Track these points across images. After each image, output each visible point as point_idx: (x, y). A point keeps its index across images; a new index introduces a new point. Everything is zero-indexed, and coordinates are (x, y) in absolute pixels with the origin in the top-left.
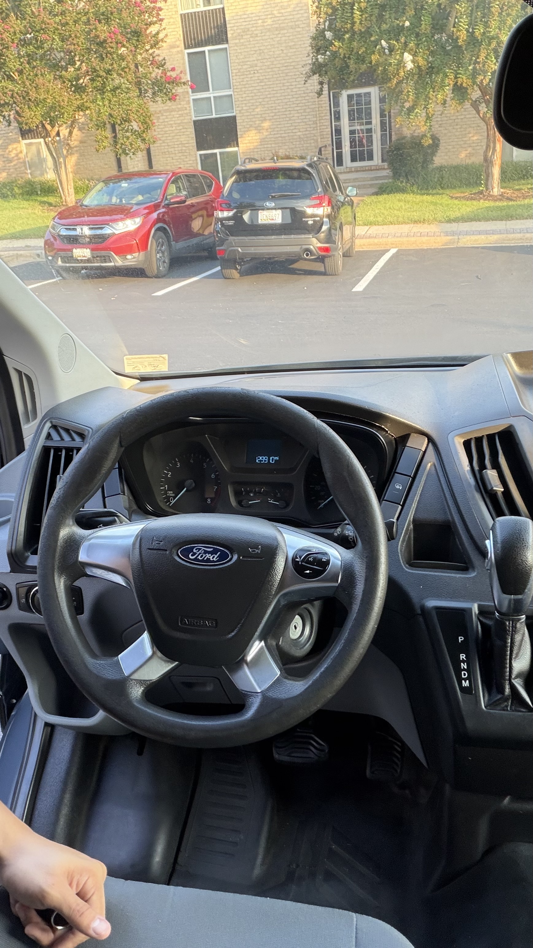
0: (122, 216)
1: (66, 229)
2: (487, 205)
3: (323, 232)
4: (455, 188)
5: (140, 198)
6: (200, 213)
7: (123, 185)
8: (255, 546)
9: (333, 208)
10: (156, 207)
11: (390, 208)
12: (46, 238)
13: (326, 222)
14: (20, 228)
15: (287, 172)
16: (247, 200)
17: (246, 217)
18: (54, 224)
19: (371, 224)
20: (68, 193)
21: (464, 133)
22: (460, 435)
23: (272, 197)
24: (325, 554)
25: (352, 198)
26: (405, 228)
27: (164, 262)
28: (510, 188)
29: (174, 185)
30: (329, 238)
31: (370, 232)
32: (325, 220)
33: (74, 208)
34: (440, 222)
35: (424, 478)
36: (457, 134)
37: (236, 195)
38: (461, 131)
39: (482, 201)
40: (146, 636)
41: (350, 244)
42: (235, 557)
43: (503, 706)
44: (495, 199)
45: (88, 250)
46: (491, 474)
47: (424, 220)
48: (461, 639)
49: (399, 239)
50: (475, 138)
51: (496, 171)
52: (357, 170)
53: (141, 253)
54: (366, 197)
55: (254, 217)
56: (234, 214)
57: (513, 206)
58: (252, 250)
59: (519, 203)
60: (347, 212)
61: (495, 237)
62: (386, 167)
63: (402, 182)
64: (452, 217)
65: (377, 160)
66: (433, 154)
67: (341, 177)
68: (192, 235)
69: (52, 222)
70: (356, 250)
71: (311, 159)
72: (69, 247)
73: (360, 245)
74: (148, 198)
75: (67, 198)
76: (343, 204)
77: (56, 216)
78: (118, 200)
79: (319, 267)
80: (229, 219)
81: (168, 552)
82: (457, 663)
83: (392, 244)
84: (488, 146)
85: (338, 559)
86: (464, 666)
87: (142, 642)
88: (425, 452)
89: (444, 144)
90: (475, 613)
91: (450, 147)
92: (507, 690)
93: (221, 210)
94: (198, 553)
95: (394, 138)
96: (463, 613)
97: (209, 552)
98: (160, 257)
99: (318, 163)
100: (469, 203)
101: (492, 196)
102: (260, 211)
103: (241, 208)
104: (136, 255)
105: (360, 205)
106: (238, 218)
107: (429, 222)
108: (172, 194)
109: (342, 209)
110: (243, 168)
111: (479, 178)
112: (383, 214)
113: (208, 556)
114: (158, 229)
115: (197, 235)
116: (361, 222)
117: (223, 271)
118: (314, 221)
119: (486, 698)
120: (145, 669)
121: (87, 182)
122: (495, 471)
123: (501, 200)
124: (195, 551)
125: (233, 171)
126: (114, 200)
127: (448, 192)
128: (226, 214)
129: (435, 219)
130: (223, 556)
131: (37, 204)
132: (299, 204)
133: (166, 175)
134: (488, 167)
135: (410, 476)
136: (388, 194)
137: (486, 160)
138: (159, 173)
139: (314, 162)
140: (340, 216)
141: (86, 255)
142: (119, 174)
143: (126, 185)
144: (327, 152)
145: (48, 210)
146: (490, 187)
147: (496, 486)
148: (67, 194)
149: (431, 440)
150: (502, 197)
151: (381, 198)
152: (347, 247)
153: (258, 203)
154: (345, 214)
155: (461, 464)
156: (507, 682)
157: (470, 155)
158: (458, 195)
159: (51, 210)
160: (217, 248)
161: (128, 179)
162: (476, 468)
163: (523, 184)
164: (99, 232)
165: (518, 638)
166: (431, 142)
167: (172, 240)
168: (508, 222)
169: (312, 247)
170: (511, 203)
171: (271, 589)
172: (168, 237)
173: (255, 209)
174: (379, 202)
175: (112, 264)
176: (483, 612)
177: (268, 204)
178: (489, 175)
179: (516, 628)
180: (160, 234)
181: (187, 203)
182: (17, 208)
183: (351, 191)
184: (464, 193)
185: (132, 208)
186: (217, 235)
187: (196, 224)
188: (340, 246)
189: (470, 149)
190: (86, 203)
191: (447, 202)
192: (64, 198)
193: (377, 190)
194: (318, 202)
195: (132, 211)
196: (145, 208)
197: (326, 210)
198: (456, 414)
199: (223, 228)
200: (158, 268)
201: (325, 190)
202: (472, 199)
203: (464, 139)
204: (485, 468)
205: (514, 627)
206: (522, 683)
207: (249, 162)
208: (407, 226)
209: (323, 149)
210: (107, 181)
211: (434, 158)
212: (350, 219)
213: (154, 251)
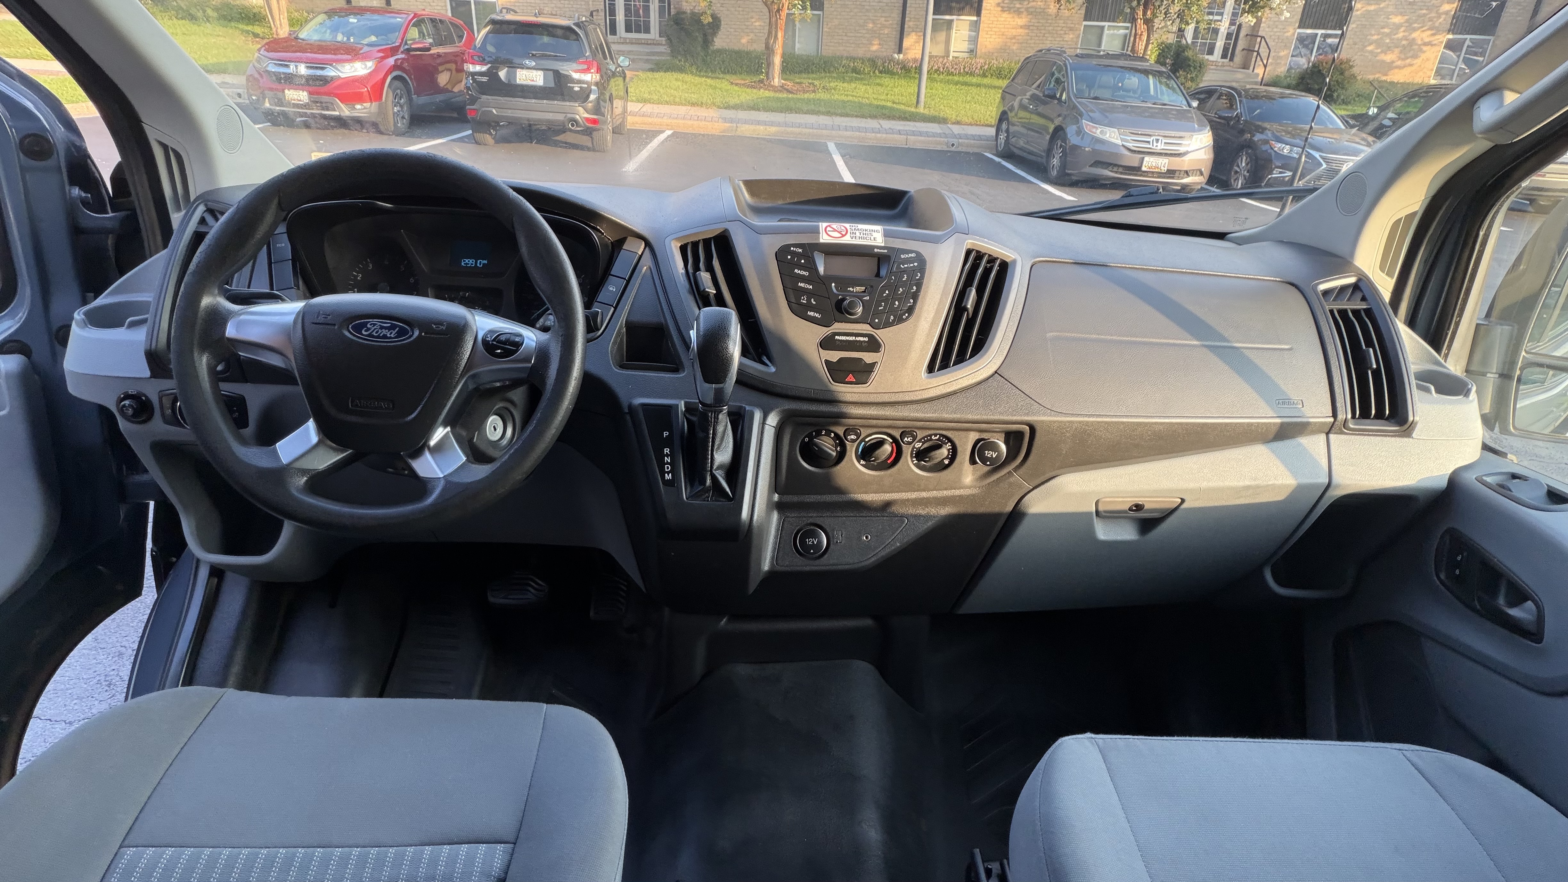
0: (349, 57)
1: (275, 64)
2: (767, 95)
3: (591, 102)
4: (735, 73)
5: (373, 38)
6: (448, 66)
7: (351, 20)
8: (439, 323)
9: (602, 76)
10: (394, 51)
11: (666, 87)
12: (249, 73)
13: (594, 90)
14: (215, 59)
15: (548, 29)
16: (503, 55)
17: (502, 74)
18: (258, 57)
19: (645, 101)
20: (281, 25)
21: (746, 16)
22: (678, 239)
23: (533, 55)
24: (520, 335)
25: (624, 68)
26: (682, 110)
27: (403, 118)
28: (791, 80)
29: (416, 29)
30: (597, 110)
31: (644, 109)
32: (593, 87)
33: (286, 40)
34: (719, 107)
35: (639, 281)
36: (740, 17)
37: (491, 48)
38: (743, 15)
39: (762, 90)
40: (311, 424)
41: (621, 120)
42: (417, 333)
43: (704, 497)
44: (775, 89)
45: (305, 93)
46: (705, 277)
47: (702, 103)
48: (666, 434)
49: (675, 121)
50: (757, 24)
51: (777, 60)
52: (632, 42)
53: (374, 103)
54: (641, 72)
55: (512, 75)
56: (488, 70)
57: (793, 99)
58: (509, 113)
59: (798, 96)
60: (619, 85)
61: (773, 129)
62: (664, 43)
63: (680, 61)
64: (731, 103)
65: (654, 33)
66: (714, 34)
67: (614, 47)
68: (437, 89)
69: (257, 54)
70: (628, 127)
71: (579, 19)
72: (279, 87)
73: (632, 122)
74: (383, 39)
75: (279, 30)
76: (614, 74)
77: (261, 48)
78: (345, 39)
79: (585, 140)
80: (481, 74)
81: (336, 327)
82: (660, 457)
83: (667, 125)
84: (770, 33)
85: (533, 341)
86: (668, 459)
87: (308, 429)
88: (641, 256)
89: (726, 26)
90: (682, 410)
91: (732, 30)
92: (708, 482)
93: (473, 64)
94: (373, 328)
95: (673, 12)
96: (668, 410)
97: (386, 328)
98: (399, 111)
99: (586, 24)
100: (749, 90)
101: (773, 86)
102: (518, 70)
103: (497, 63)
104: (367, 105)
105: (634, 80)
106: (492, 74)
107: (707, 106)
108: (414, 39)
109: (612, 80)
110: (499, 18)
111: (760, 66)
112: (659, 92)
113: (384, 332)
114: (395, 78)
115: (444, 90)
116: (634, 98)
117: (475, 134)
118: (580, 87)
119: (688, 490)
120: (309, 457)
121: (306, 14)
122: (708, 273)
123: (781, 91)
124: (369, 326)
125: (487, 20)
126: (340, 37)
127: (728, 77)
128: (478, 68)
129: (714, 104)
130: (402, 333)
131: (237, 32)
132: (565, 67)
133: (406, 16)
134: (769, 56)
135: (625, 279)
136: (665, 72)
137: (767, 47)
138: (399, 12)
139: (582, 22)
140: (610, 86)
141: (302, 99)
142: (346, 6)
143: (355, 21)
144: (599, 18)
145: (252, 42)
146: (771, 76)
147: (709, 288)
148: (279, 26)
149: (648, 244)
150: (783, 88)
151: (657, 75)
152: (618, 123)
153: (517, 60)
154: (616, 86)
155: (676, 267)
156: (709, 473)
157: (752, 41)
158: (737, 82)
159: (257, 42)
160: (468, 107)
161: (358, 14)
162: (691, 270)
163: (804, 78)
164: (319, 73)
165: (720, 429)
166: (711, 20)
167: (413, 93)
168: (787, 115)
169: (578, 117)
170: (790, 96)
171: (457, 368)
172: (409, 91)
173: (513, 66)
174: (655, 79)
175: (337, 113)
176: (690, 409)
177: (527, 62)
178: (769, 64)
179: (718, 419)
180: (397, 83)
181: (431, 52)
182: (211, 35)
183: (623, 61)
184: (744, 80)
185: (361, 49)
186: (467, 92)
187: (443, 79)
188: (609, 119)
189: (752, 35)
190: (302, 35)
191: (726, 88)
192: (274, 30)
193: (653, 67)
194: (585, 67)
195: (361, 52)
196: (379, 51)
197: (594, 77)
198: (675, 219)
199: (474, 84)
200: (395, 124)
201: (594, 54)
202: (752, 87)
203: (747, 23)
204: (699, 270)
205: (716, 418)
206: (723, 475)
207: (507, 12)
208: (684, 108)
209: (594, 14)
210: (330, 13)
211: (715, 39)
212: (622, 93)
213: (390, 103)
